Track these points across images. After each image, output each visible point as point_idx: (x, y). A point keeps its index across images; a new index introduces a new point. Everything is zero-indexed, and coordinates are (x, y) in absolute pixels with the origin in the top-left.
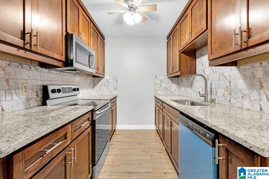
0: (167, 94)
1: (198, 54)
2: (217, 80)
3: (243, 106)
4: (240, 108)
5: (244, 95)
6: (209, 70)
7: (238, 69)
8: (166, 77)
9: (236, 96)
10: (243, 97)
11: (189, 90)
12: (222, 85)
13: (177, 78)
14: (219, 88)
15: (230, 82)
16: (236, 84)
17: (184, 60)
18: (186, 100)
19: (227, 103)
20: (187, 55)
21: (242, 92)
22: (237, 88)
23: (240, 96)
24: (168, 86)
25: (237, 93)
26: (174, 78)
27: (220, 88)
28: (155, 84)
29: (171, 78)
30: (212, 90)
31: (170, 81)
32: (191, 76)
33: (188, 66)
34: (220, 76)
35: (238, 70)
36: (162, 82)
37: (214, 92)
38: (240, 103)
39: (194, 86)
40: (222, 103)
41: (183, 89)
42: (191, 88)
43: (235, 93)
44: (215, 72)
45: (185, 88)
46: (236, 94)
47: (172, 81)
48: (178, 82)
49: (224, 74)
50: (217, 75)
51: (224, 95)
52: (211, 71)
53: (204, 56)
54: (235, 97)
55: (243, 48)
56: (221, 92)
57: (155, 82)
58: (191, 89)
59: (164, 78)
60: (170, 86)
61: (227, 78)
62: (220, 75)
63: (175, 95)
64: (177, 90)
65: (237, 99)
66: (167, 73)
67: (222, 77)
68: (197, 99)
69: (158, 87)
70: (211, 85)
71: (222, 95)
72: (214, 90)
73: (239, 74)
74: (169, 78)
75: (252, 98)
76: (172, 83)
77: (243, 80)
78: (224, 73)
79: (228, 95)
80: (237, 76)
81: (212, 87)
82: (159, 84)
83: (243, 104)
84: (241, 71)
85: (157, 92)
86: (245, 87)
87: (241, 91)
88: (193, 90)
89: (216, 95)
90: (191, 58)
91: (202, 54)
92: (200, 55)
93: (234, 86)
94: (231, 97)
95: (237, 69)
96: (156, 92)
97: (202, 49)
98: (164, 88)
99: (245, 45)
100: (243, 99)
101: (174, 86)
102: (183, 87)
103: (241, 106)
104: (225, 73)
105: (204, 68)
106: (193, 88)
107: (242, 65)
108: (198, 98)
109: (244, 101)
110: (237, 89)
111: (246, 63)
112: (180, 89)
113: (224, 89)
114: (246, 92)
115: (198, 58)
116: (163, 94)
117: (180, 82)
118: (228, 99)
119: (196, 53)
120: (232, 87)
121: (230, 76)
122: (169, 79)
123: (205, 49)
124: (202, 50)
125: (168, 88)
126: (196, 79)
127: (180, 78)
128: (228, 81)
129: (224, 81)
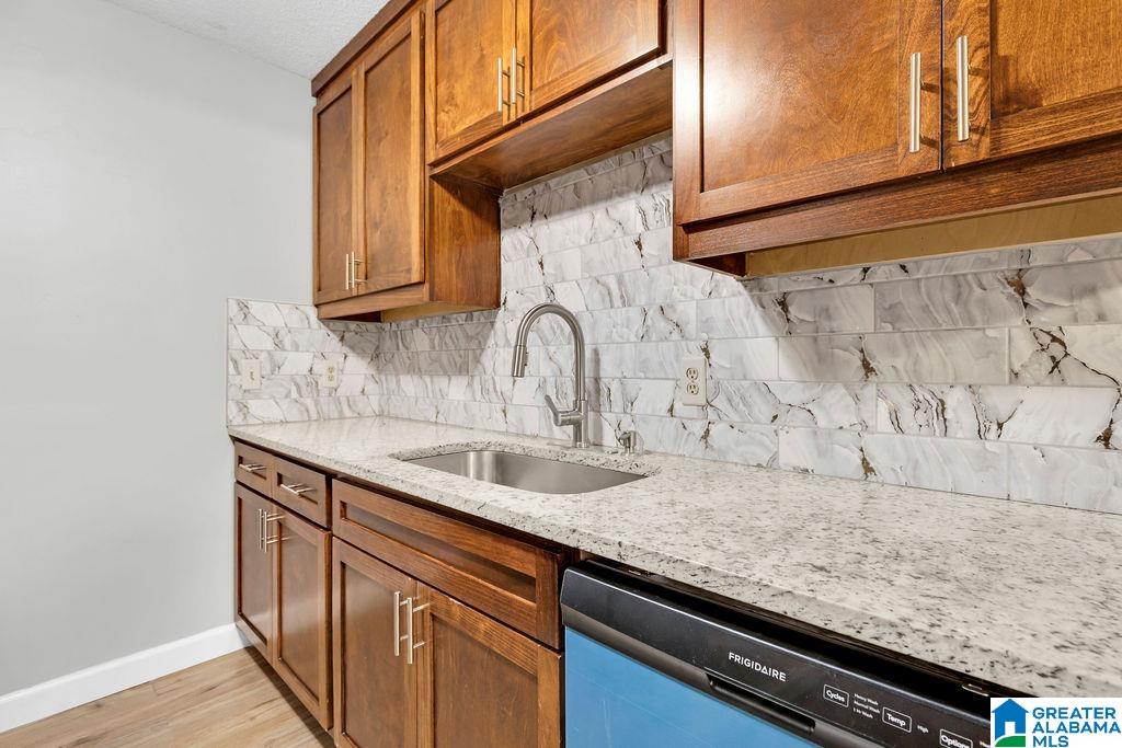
0: (314, 416)
1: (509, 204)
2: (633, 339)
3: (774, 458)
4: (759, 465)
5: (784, 408)
6: (586, 290)
7: (751, 291)
8: (312, 313)
9: (738, 412)
10: (775, 417)
11: (456, 390)
12: (661, 364)
13: (371, 326)
14: (642, 375)
15: (706, 351)
16: (740, 360)
17: (447, 225)
18: (467, 445)
19: (693, 447)
20: (462, 200)
21: (769, 396)
22: (744, 379)
23: (763, 411)
24: (320, 367)
25: (743, 398)
26: (353, 325)
27: (647, 378)
28: (237, 355)
29: (340, 325)
30: (602, 386)
31: (334, 339)
32: (464, 316)
33: (469, 261)
34: (649, 322)
35: (752, 297)
36: (287, 343)
37: (616, 395)
38: (761, 444)
39: (489, 370)
40: (661, 450)
41: (410, 385)
42: (464, 380)
43: (736, 399)
44: (617, 302)
45: (428, 379)
46: (741, 405)
47: (342, 339)
48: (378, 348)
49: (675, 311)
50: (634, 313)
51: (671, 410)
52: (596, 295)
53: (550, 219)
54: (735, 418)
55: (962, 161)
56: (654, 396)
57: (236, 343)
58: (469, 385)
59: (294, 320)
60: (331, 370)
61: (691, 329)
62: (650, 313)
63: (360, 416)
64: (371, 387)
65: (747, 426)
66: (319, 290)
67: (662, 325)
68: (507, 433)
69: (257, 375)
70: (597, 361)
71: (664, 411)
72: (615, 386)
73: (756, 312)
74: (326, 320)
75: (822, 422)
76: (346, 350)
77: (777, 339)
78: (671, 306)
79: (694, 412)
80: (745, 320)
81: (602, 374)
82: (263, 356)
83: (776, 449)
84: (766, 299)
85: (253, 405)
86: (787, 372)
87: (764, 389)
88: (477, 386)
89: (625, 412)
90: (477, 222)
91: (539, 207)
92: (530, 212)
93: (727, 368)
94: (712, 416)
95: (745, 292)
96: (243, 408)
97: (538, 182)
98: (299, 380)
99: (978, 146)
100: (775, 427)
101: (356, 370)
102: (414, 370)
103: (764, 458)
104: (680, 307)
105: (550, 281)
106: (477, 379)
107: (770, 273)
108: (513, 430)
109: (781, 433)
110: (746, 383)
111: (792, 266)
112: (393, 385)
113: (672, 383)
114: (796, 395)
115: (515, 224)
116: (294, 415)
117: (388, 344)
118: (698, 428)
119: (500, 201)
120: (719, 375)
121: (706, 324)
122: (324, 330)
123: (558, 184)
124: (539, 188)
125: (323, 382)
126: (500, 333)
127: (386, 326)
128: (695, 346)
129: (670, 343)
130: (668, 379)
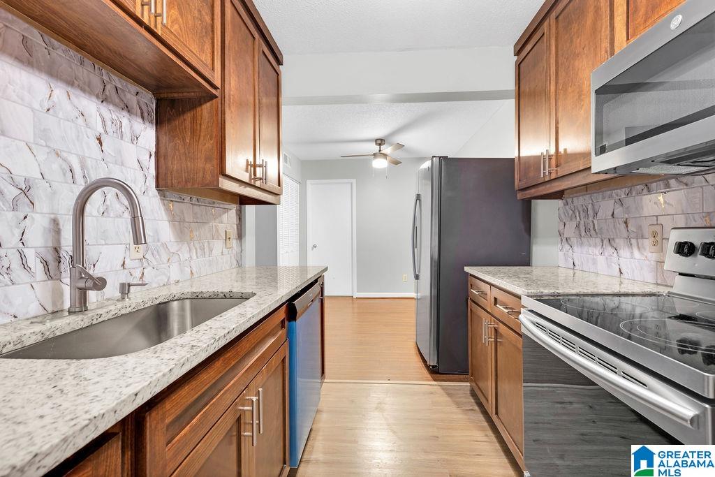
2: (97, 214)
3: (169, 280)
4: (163, 286)
5: (171, 255)
9: (155, 259)
10: (169, 260)
12: (116, 233)
14: (103, 242)
16: (157, 232)
21: (167, 250)
22: (159, 241)
23: (165, 257)
25: (158, 251)
27: (106, 244)
35: (161, 199)
38: (164, 274)
43: (155, 253)
46: (157, 256)
51: (123, 265)
52: (55, 167)
54: (155, 263)
62: (109, 196)
65: (159, 267)
67: (117, 206)
71: (119, 267)
73: (163, 208)
75: (182, 258)
77: (169, 222)
79: (137, 263)
80: (159, 211)
83: (169, 276)
86: (172, 238)
87: (165, 246)
93: (152, 235)
94: (145, 264)
100: (169, 264)
103: (165, 282)
109: (171, 267)
110: (159, 244)
113: (124, 247)
114: (173, 247)
118: (138, 273)
129: (123, 219)
130: (121, 244)
